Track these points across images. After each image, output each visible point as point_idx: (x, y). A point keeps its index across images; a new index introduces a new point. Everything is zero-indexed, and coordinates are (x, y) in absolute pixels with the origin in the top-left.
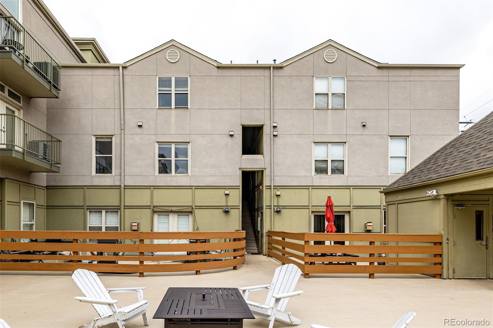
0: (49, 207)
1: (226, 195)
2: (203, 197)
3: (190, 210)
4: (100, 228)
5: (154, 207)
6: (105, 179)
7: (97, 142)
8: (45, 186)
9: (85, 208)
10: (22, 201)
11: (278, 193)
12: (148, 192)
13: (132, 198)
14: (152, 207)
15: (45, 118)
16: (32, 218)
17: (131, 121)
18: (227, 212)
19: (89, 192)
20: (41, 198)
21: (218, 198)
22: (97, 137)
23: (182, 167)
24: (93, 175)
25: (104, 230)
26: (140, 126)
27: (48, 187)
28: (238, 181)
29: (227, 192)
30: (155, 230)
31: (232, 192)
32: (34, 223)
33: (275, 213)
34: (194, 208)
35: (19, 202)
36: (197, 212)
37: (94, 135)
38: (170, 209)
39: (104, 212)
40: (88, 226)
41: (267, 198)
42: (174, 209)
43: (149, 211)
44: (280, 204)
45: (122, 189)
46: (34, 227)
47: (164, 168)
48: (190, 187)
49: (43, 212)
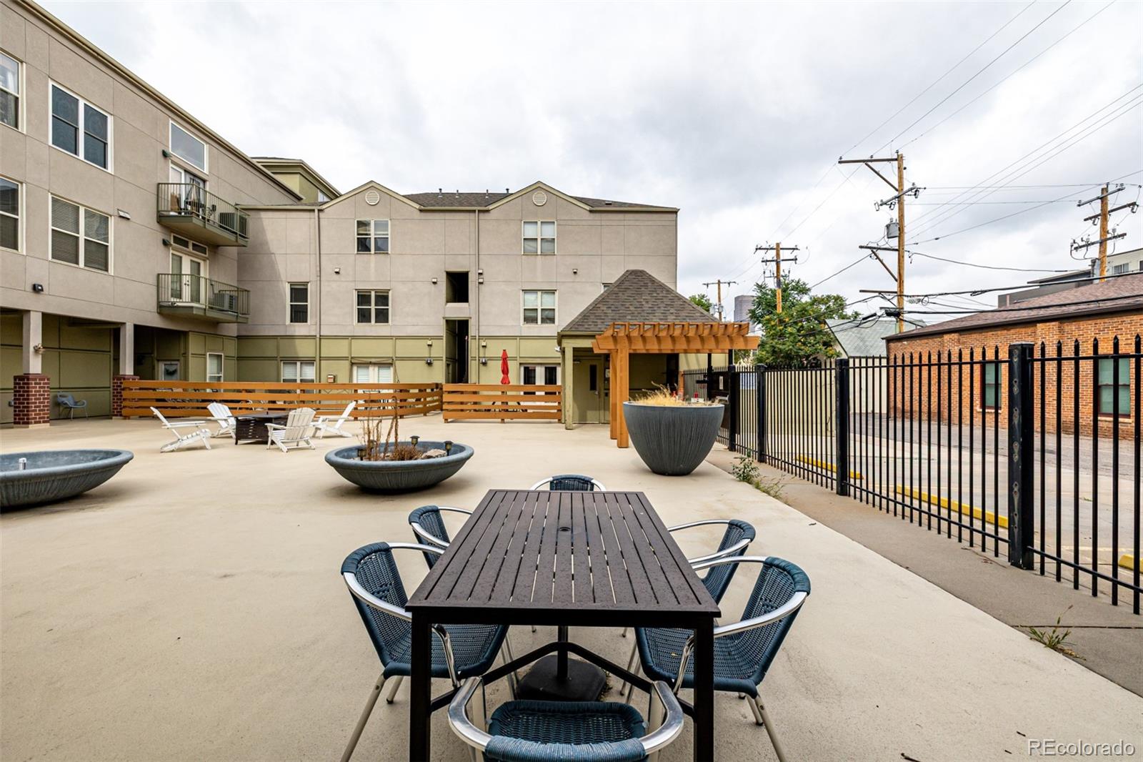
0: (240, 358)
1: (429, 345)
2: (404, 349)
3: (390, 361)
4: (295, 381)
5: (352, 358)
6: (300, 329)
7: (291, 289)
8: (236, 335)
9: (279, 359)
10: (208, 354)
11: (484, 344)
12: (346, 342)
13: (329, 349)
14: (350, 358)
15: (236, 264)
16: (220, 370)
17: (328, 267)
18: (430, 364)
19: (282, 342)
20: (231, 348)
21: (420, 349)
22: (292, 284)
23: (383, 316)
24: (287, 324)
25: (298, 381)
26: (337, 273)
27: (239, 337)
28: (441, 331)
29: (430, 343)
30: (355, 382)
31: (435, 343)
32: (222, 375)
33: (481, 365)
34: (394, 359)
35: (203, 353)
36: (398, 363)
37: (289, 282)
38: (369, 360)
39: (299, 363)
40: (282, 378)
41: (473, 348)
42: (373, 360)
43: (347, 363)
44: (486, 356)
45: (318, 339)
46: (222, 379)
47: (363, 316)
48: (390, 337)
49: (233, 363)
